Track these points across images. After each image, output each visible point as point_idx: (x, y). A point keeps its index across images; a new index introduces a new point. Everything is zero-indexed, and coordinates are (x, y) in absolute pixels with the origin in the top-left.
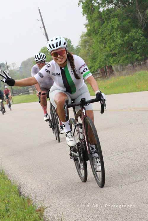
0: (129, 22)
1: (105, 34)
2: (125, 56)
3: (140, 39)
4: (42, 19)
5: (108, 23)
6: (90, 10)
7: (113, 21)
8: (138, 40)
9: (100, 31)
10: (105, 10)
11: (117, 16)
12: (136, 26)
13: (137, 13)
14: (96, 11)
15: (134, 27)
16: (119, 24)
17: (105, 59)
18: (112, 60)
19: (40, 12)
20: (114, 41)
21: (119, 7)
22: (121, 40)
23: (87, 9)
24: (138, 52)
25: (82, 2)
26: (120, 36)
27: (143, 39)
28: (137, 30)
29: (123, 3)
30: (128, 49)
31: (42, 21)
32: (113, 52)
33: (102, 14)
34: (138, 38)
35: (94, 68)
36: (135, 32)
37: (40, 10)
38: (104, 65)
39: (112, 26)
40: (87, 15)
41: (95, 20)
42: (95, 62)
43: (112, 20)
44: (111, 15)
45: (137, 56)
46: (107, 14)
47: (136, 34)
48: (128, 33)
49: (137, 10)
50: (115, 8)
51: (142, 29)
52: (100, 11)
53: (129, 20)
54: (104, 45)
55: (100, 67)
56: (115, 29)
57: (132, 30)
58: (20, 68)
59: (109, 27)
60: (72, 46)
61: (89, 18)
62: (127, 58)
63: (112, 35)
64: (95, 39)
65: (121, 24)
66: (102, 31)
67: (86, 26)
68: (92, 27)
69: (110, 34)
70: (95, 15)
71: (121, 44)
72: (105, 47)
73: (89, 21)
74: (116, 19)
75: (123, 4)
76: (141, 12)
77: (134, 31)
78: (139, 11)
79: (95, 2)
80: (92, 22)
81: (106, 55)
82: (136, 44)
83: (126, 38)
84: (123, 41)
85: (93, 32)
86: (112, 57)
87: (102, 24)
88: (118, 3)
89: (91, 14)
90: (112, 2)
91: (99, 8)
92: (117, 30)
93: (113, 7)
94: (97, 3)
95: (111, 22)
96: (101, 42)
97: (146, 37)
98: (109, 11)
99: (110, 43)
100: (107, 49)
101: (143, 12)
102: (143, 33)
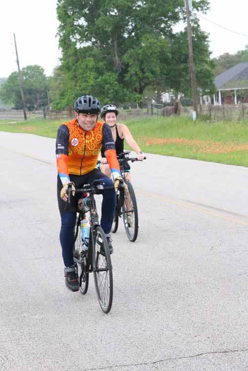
0: (105, 65)
1: (78, 73)
3: (113, 83)
4: (15, 44)
5: (82, 61)
6: (66, 45)
8: (111, 85)
9: (74, 67)
10: (82, 47)
11: (94, 56)
12: (111, 70)
13: (115, 56)
14: (72, 47)
15: (108, 70)
16: (94, 64)
17: (74, 98)
19: (15, 37)
20: (86, 81)
21: (97, 47)
23: (63, 43)
24: (109, 96)
25: (60, 36)
26: (93, 77)
27: (116, 84)
28: (112, 74)
30: (99, 92)
31: (16, 46)
33: (78, 51)
34: (111, 82)
35: (61, 106)
36: (109, 76)
39: (87, 65)
40: (63, 49)
41: (70, 56)
42: (63, 99)
43: (88, 59)
44: (88, 54)
46: (83, 53)
47: (110, 78)
48: (102, 76)
49: (115, 54)
50: (92, 47)
51: (117, 73)
52: (76, 48)
53: (105, 62)
54: (74, 83)
55: (67, 105)
56: (89, 69)
57: (106, 73)
59: (83, 66)
60: (45, 75)
61: (64, 53)
64: (66, 76)
65: (96, 64)
66: (76, 69)
67: (61, 60)
68: (66, 62)
69: (83, 74)
70: (71, 52)
71: (92, 86)
72: (76, 86)
73: (64, 56)
74: (92, 59)
75: (101, 44)
76: (118, 56)
77: (109, 74)
78: (116, 54)
79: (73, 37)
80: (67, 57)
81: (75, 94)
82: (109, 89)
83: (99, 80)
84: (95, 82)
85: (66, 68)
87: (77, 62)
88: (96, 42)
89: (66, 49)
90: (90, 41)
91: (76, 44)
92: (91, 70)
93: (91, 46)
94: (75, 39)
95: (85, 61)
96: (72, 79)
97: (119, 83)
98: (86, 50)
99: (82, 83)
100: (78, 88)
101: (120, 57)
102: (117, 78)
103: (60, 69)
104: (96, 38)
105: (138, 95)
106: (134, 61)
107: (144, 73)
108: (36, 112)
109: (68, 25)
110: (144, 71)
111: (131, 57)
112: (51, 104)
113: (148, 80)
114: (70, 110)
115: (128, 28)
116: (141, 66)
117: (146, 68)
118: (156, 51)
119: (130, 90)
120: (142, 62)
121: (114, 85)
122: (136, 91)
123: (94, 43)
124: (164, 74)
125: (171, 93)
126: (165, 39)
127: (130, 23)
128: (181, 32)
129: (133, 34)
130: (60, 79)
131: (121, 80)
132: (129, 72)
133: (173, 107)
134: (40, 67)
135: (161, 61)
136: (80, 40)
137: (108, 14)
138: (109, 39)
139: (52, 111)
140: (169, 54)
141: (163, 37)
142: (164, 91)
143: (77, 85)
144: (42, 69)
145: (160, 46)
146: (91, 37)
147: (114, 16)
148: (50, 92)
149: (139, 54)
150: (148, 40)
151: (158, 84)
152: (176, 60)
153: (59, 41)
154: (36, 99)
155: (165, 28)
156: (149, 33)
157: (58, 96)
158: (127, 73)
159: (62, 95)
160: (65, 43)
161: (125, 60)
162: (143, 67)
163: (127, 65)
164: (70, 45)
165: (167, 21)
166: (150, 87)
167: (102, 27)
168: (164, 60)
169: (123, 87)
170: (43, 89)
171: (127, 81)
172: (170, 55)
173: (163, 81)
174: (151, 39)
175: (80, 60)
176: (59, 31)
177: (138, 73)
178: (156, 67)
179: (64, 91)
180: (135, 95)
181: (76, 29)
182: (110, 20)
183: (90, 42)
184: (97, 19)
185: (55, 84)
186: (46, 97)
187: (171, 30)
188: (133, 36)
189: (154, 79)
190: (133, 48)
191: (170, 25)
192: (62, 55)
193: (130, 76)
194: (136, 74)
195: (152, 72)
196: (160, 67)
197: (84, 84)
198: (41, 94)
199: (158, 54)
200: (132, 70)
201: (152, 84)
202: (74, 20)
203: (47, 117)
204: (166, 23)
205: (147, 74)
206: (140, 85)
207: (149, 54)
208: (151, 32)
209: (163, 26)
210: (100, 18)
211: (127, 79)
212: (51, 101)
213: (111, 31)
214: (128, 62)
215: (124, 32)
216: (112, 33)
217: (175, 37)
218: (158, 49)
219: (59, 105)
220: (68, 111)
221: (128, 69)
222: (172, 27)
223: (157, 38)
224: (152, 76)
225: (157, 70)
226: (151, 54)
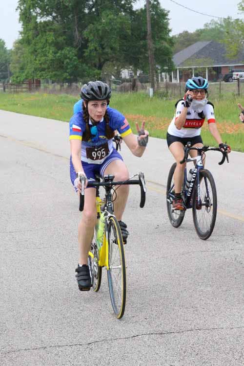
0: (64, 39)
1: (38, 47)
2: (54, 73)
3: (72, 58)
6: (27, 19)
7: (48, 35)
8: (71, 60)
9: (33, 42)
10: (42, 21)
11: (54, 30)
12: (71, 45)
13: (75, 31)
14: (33, 20)
15: (68, 45)
16: (54, 38)
17: (33, 72)
18: (39, 74)
20: (45, 55)
21: (57, 21)
23: (24, 16)
24: (67, 71)
25: (21, 9)
26: (53, 52)
27: (75, 59)
28: (71, 48)
29: (63, 18)
30: (58, 66)
32: (43, 66)
33: (39, 25)
34: (70, 57)
38: (32, 77)
39: (47, 40)
40: (24, 22)
41: (30, 30)
42: (23, 72)
43: (48, 33)
44: (48, 28)
45: (65, 75)
46: (44, 27)
47: (69, 53)
48: (62, 51)
50: (53, 22)
51: (76, 48)
52: (37, 22)
53: (65, 37)
54: (34, 57)
55: (26, 79)
57: (65, 48)
59: (43, 40)
60: (5, 48)
61: (25, 27)
62: (55, 75)
63: (44, 49)
64: (27, 49)
65: (56, 39)
66: (35, 43)
67: (21, 33)
68: (26, 35)
69: (43, 48)
70: (31, 25)
71: (52, 60)
72: (35, 60)
73: (24, 30)
74: (52, 33)
76: (78, 31)
77: (68, 49)
78: (76, 29)
79: (34, 11)
80: (27, 31)
81: (35, 68)
82: (68, 63)
83: (58, 54)
84: (55, 57)
85: (26, 42)
86: (41, 72)
87: (37, 36)
88: (57, 16)
89: (27, 23)
90: (51, 15)
91: (36, 18)
92: (50, 44)
93: (51, 20)
94: (35, 12)
95: (46, 35)
96: (32, 53)
97: (79, 58)
98: (46, 24)
99: (41, 57)
100: (37, 62)
101: (81, 32)
102: (76, 53)
103: (20, 42)
104: (55, 12)
105: (96, 71)
106: (94, 37)
110: (104, 46)
111: (90, 32)
112: (11, 78)
113: (108, 56)
114: (30, 84)
115: (89, 4)
116: (101, 41)
117: (106, 44)
118: (116, 27)
119: (89, 65)
120: (102, 38)
121: (73, 59)
122: (95, 66)
123: (54, 18)
124: (124, 51)
125: (130, 69)
126: (125, 15)
128: (141, 9)
129: (94, 10)
130: (20, 52)
131: (80, 56)
132: (89, 48)
133: (131, 83)
134: (1, 40)
135: (120, 37)
136: (40, 14)
138: (69, 14)
139: (12, 84)
140: (128, 31)
141: (124, 14)
142: (123, 67)
144: (3, 42)
145: (120, 22)
146: (52, 12)
148: (10, 65)
149: (99, 30)
150: (108, 16)
151: (117, 60)
152: (135, 36)
153: (20, 15)
155: (125, 4)
156: (109, 9)
157: (18, 70)
158: (87, 49)
159: (22, 69)
160: (26, 17)
161: (85, 36)
162: (103, 43)
163: (87, 41)
164: (31, 19)
166: (109, 63)
167: (62, 2)
168: (124, 37)
169: (82, 63)
170: (4, 62)
171: (87, 56)
172: (129, 32)
173: (122, 57)
174: (111, 14)
175: (40, 35)
176: (20, 4)
177: (98, 49)
178: (115, 42)
179: (24, 65)
180: (94, 70)
181: (37, 3)
183: (51, 16)
185: (14, 58)
186: (6, 69)
187: (132, 6)
188: (94, 12)
189: (113, 55)
190: (93, 24)
191: (131, 2)
192: (22, 29)
193: (89, 51)
194: (96, 49)
196: (120, 44)
197: (43, 58)
198: (2, 67)
199: (118, 30)
200: (91, 46)
201: (112, 60)
203: (6, 90)
205: (106, 50)
206: (100, 60)
207: (109, 30)
208: (111, 8)
209: (123, 2)
211: (86, 54)
212: (11, 74)
213: (72, 6)
214: (88, 38)
215: (84, 7)
216: (72, 8)
217: (136, 14)
218: (118, 25)
219: (19, 78)
220: (28, 85)
221: (88, 45)
222: (132, 4)
223: (117, 15)
224: (112, 52)
225: (116, 46)
226: (111, 30)
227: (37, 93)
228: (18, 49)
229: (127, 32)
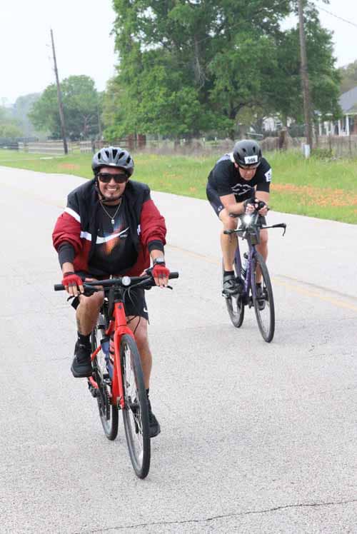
0: (181, 76)
1: (142, 88)
2: (166, 124)
4: (53, 45)
5: (149, 71)
6: (126, 47)
7: (157, 69)
8: (189, 105)
9: (135, 80)
10: (148, 50)
11: (165, 63)
12: (190, 84)
13: (195, 63)
14: (134, 50)
15: (186, 83)
16: (165, 75)
17: (136, 124)
18: (143, 125)
19: (52, 34)
20: (153, 99)
21: (170, 51)
22: (164, 99)
23: (121, 45)
24: (186, 121)
25: (117, 33)
26: (164, 94)
27: (197, 104)
28: (191, 89)
29: (178, 45)
30: (172, 115)
31: (53, 48)
32: (150, 115)
33: (143, 56)
34: (190, 102)
35: (116, 134)
36: (186, 92)
37: (53, 32)
38: (133, 131)
39: (155, 77)
40: (121, 52)
41: (130, 63)
42: (121, 124)
43: (156, 67)
44: (156, 59)
45: (183, 127)
46: (150, 58)
47: (187, 95)
48: (176, 93)
49: (195, 60)
50: (163, 50)
51: (198, 88)
52: (140, 51)
53: (181, 73)
54: (137, 102)
55: (125, 133)
56: (158, 82)
57: (183, 88)
58: (15, 105)
59: (149, 78)
60: (96, 90)
61: (123, 58)
62: (168, 128)
63: (152, 90)
64: (126, 91)
65: (168, 75)
66: (139, 82)
67: (117, 68)
68: (125, 71)
69: (149, 89)
70: (132, 56)
71: (163, 106)
72: (138, 106)
73: (121, 63)
74: (162, 67)
76: (201, 63)
77: (186, 89)
78: (197, 60)
79: (135, 35)
80: (126, 64)
81: (137, 119)
82: (186, 110)
83: (172, 97)
84: (166, 101)
85: (125, 80)
86: (146, 123)
87: (140, 72)
88: (169, 43)
89: (126, 53)
90: (160, 41)
91: (140, 46)
92: (161, 83)
93: (162, 48)
94: (138, 38)
95: (153, 70)
96: (134, 96)
97: (202, 102)
98: (154, 53)
99: (147, 102)
100: (141, 109)
101: (204, 65)
102: (197, 95)
103: (117, 81)
104: (168, 38)
105: (228, 120)
106: (224, 70)
107: (237, 88)
108: (82, 143)
109: (129, 19)
110: (238, 85)
111: (218, 64)
112: (104, 133)
113: (244, 98)
114: (130, 141)
115: (216, 24)
116: (234, 78)
117: (241, 81)
118: (256, 56)
119: (217, 112)
121: (193, 104)
122: (226, 114)
123: (165, 45)
124: (267, 91)
125: (277, 117)
126: (270, 38)
127: (219, 16)
128: (293, 30)
129: (223, 31)
130: (116, 95)
131: (204, 99)
132: (216, 88)
133: (278, 138)
134: (88, 78)
135: (262, 72)
136: (145, 40)
137: (187, 2)
138: (187, 39)
139: (104, 142)
140: (273, 62)
141: (266, 37)
142: (269, 116)
143: (141, 104)
144: (92, 81)
145: (262, 50)
146: (162, 36)
147: (194, 5)
148: (103, 114)
149: (231, 61)
150: (244, 40)
151: (258, 104)
152: (283, 69)
153: (116, 41)
154: (83, 125)
155: (268, 23)
156: (246, 30)
157: (113, 121)
158: (213, 89)
159: (119, 119)
160: (124, 44)
161: (211, 70)
162: (236, 79)
163: (213, 78)
164: (132, 47)
165: (272, 13)
166: (246, 108)
167: (177, 21)
168: (268, 71)
169: (207, 109)
170: (94, 110)
171: (213, 99)
172: (275, 63)
173: (265, 100)
174: (249, 38)
175: (145, 71)
176: (115, 26)
177: (229, 88)
178: (254, 79)
179: (122, 114)
180: (224, 120)
181: (140, 24)
182: (189, 11)
183: (160, 43)
184: (171, 10)
185: (108, 104)
186: (96, 121)
187: (278, 26)
188: (223, 35)
189: (252, 97)
190: (222, 53)
191: (277, 20)
192: (119, 62)
193: (216, 93)
194: (226, 90)
195: (250, 87)
196: (261, 80)
197: (151, 104)
198: (90, 117)
199: (259, 61)
200: (220, 84)
201: (249, 104)
202: (138, 11)
204: (270, 15)
205: (241, 90)
206: (232, 105)
207: (246, 61)
208: (248, 29)
209: (265, 20)
210: (175, 8)
211: (211, 97)
212: (103, 127)
213: (191, 27)
214: (215, 72)
215: (209, 29)
216: (192, 30)
217: (284, 37)
218: (259, 54)
219: (114, 133)
220: (128, 143)
221: (214, 83)
222: (279, 22)
223: (257, 39)
224: (250, 92)
225: (257, 84)
226: (249, 60)
227: (141, 154)
228: (113, 90)
229: (272, 64)
